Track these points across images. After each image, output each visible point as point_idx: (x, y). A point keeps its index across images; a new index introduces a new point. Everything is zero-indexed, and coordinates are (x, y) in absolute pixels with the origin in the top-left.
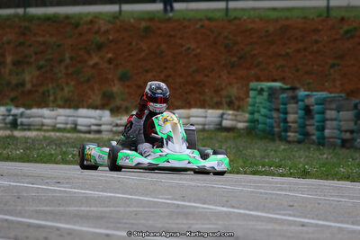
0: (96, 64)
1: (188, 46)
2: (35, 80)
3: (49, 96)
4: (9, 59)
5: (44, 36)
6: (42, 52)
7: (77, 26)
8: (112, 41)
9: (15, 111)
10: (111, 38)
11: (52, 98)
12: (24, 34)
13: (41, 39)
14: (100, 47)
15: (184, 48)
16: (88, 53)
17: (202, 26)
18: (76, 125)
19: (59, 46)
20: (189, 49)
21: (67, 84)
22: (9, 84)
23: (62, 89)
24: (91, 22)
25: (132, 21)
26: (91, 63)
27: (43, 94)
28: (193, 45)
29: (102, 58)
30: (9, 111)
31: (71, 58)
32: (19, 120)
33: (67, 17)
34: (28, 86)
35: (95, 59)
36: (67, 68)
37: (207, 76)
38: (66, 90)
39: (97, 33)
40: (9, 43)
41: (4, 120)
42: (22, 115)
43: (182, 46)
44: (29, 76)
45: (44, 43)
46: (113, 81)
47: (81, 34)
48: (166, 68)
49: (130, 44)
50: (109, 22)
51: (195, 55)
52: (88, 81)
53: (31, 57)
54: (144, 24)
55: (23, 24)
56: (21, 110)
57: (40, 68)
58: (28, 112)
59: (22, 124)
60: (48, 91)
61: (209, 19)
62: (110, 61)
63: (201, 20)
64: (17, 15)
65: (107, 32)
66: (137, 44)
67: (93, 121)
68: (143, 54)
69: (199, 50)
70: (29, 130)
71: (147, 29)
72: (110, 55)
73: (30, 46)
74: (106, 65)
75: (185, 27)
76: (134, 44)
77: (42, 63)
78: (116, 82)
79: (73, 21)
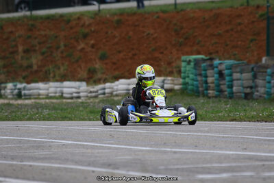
0: (83, 49)
1: (148, 32)
2: (39, 63)
3: (50, 74)
4: (21, 49)
5: (45, 30)
6: (44, 42)
7: (69, 21)
8: (94, 32)
9: (19, 86)
10: (93, 29)
11: (52, 75)
12: (30, 30)
13: (43, 33)
14: (85, 36)
15: (145, 34)
16: (77, 41)
17: (158, 17)
18: (62, 93)
19: (56, 37)
20: (149, 34)
21: (63, 64)
22: (21, 66)
23: (59, 68)
24: (79, 18)
25: (108, 16)
26: (79, 48)
27: (46, 72)
28: (152, 31)
29: (87, 44)
30: (15, 86)
31: (65, 46)
32: (23, 92)
33: (62, 16)
34: (35, 67)
35: (82, 45)
36: (62, 52)
37: (162, 53)
38: (62, 69)
39: (83, 26)
40: (20, 37)
41: (12, 92)
42: (24, 88)
43: (144, 32)
44: (35, 60)
45: (45, 36)
46: (95, 60)
47: (71, 28)
48: (133, 49)
49: (107, 33)
50: (91, 18)
51: (154, 39)
52: (77, 61)
53: (36, 46)
54: (116, 18)
55: (30, 23)
56: (24, 85)
57: (43, 54)
58: (29, 86)
59: (25, 95)
60: (49, 71)
61: (163, 12)
62: (93, 46)
63: (157, 13)
64: (25, 17)
65: (90, 25)
66: (112, 33)
67: (74, 90)
68: (116, 40)
69: (156, 35)
70: (30, 99)
71: (119, 22)
72: (92, 42)
73: (36, 38)
74: (90, 49)
75: (146, 18)
76: (110, 32)
77: (44, 50)
78: (97, 61)
79: (65, 18)
